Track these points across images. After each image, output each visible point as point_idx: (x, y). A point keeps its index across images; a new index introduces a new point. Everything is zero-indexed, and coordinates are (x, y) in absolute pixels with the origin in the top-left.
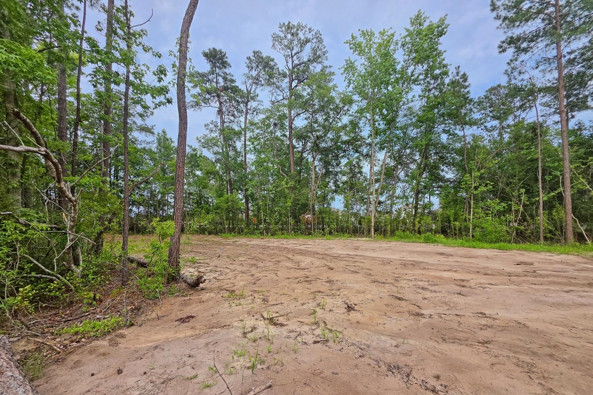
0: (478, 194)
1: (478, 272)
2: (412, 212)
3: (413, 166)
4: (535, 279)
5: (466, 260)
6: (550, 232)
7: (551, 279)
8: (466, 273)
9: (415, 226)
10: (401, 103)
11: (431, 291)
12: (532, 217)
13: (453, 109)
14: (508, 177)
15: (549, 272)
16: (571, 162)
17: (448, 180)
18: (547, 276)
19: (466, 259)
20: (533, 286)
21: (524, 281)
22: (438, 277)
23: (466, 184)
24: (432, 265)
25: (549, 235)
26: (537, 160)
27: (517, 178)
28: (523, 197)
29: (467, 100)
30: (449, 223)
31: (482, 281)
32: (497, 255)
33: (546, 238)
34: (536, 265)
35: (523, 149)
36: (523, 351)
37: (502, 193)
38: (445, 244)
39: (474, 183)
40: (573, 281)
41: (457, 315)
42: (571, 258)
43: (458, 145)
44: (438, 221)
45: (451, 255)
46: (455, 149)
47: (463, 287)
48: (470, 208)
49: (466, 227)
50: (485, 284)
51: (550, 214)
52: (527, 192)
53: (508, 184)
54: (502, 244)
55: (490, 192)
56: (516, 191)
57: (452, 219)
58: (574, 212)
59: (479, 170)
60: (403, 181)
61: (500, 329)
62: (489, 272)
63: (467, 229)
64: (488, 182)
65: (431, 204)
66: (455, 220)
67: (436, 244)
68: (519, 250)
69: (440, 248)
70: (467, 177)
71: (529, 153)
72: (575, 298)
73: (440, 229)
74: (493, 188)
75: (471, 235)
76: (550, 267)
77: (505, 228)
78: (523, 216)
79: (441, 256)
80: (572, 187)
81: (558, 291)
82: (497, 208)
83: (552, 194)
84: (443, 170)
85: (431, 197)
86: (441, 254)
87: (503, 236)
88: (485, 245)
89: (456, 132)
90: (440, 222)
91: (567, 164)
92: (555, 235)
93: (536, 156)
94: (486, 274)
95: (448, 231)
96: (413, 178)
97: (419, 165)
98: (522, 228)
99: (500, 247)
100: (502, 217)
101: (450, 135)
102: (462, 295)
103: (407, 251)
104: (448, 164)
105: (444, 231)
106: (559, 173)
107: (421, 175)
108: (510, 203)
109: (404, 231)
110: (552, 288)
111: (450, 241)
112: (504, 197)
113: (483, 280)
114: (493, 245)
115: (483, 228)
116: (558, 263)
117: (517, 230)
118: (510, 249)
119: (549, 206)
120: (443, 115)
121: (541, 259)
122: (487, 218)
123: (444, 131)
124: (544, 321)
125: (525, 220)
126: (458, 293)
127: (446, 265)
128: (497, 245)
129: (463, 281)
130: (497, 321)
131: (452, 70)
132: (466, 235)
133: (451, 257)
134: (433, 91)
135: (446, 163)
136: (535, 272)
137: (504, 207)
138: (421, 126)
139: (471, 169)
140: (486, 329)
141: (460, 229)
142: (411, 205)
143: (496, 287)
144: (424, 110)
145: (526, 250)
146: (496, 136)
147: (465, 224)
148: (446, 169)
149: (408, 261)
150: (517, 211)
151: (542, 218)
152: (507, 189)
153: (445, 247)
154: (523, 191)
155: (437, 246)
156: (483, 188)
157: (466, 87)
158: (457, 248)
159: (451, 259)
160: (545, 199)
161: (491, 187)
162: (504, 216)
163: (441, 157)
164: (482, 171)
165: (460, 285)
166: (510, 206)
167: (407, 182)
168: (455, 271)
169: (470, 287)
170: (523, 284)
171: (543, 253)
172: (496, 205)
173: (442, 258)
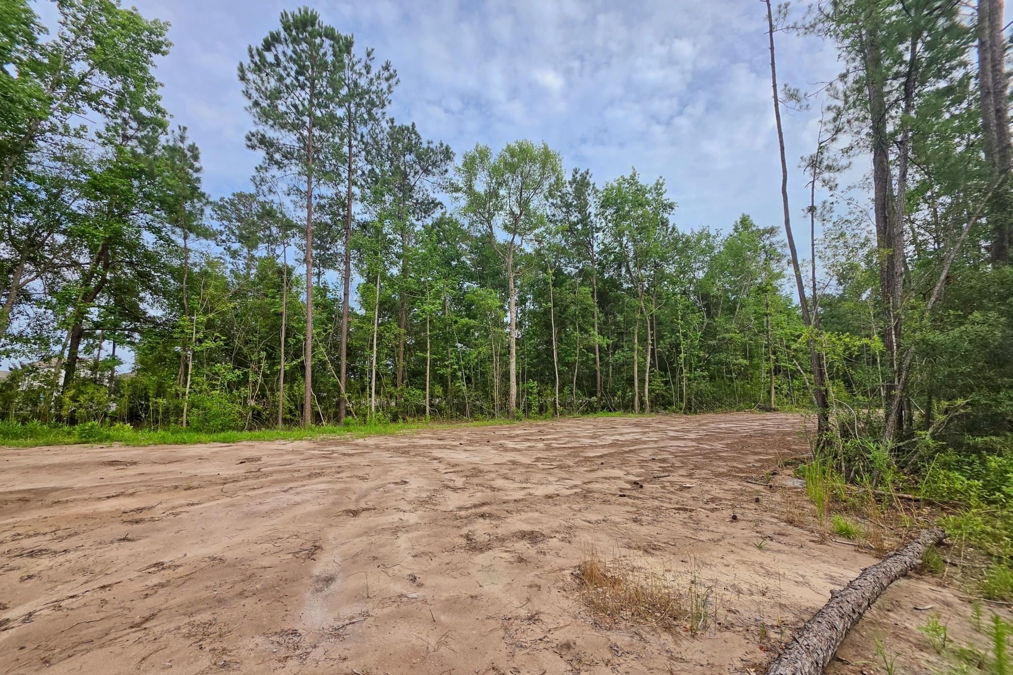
0: (202, 351)
1: (176, 487)
2: (57, 375)
3: (72, 275)
4: (257, 481)
5: (162, 468)
6: (291, 412)
7: (275, 477)
8: (153, 493)
9: (61, 407)
10: (46, 125)
11: (55, 552)
12: (272, 390)
13: (169, 196)
14: (247, 332)
15: (275, 468)
16: (315, 327)
17: (152, 320)
18: (272, 473)
19: (162, 466)
20: (250, 493)
21: (241, 488)
22: (86, 517)
23: (183, 332)
24: (83, 490)
25: (288, 416)
26: (281, 314)
27: (258, 336)
28: (263, 364)
29: (195, 193)
30: (147, 400)
31: (177, 503)
32: (216, 452)
33: (285, 421)
34: (265, 459)
35: (267, 296)
36: (204, 606)
37: (237, 354)
38: (128, 442)
39: (197, 332)
40: (296, 475)
41: (103, 587)
42: (304, 444)
43: (176, 263)
44: (122, 396)
45: (135, 463)
46: (169, 267)
47: (137, 522)
48: (186, 374)
49: (177, 407)
50: (181, 506)
51: (291, 388)
52: (269, 357)
53: (246, 343)
54: (230, 433)
55: (222, 350)
56: (256, 354)
57: (151, 393)
58: (313, 387)
59: (205, 313)
60: (39, 303)
61: (180, 581)
62: (195, 484)
63: (179, 412)
64: (218, 334)
65: (114, 360)
66: (158, 395)
67: (107, 443)
68: (250, 439)
69: (116, 452)
70: (184, 321)
71: (273, 304)
72: (291, 497)
73: (125, 411)
74: (225, 345)
75: (185, 422)
76: (278, 460)
77: (238, 408)
78: (262, 389)
79: (112, 468)
80: (313, 357)
81: (277, 492)
82: (229, 377)
83: (295, 363)
84: (142, 300)
85: (118, 348)
86: (112, 463)
87: (234, 420)
88: (203, 437)
89: (173, 237)
90: (125, 400)
91: (310, 326)
92: (295, 415)
93: (280, 310)
94: (189, 488)
95: (143, 416)
96: (65, 300)
97: (87, 278)
98: (260, 407)
99: (225, 438)
100: (235, 392)
101: (161, 238)
102: (129, 540)
103: (16, 468)
104: (155, 291)
105: (134, 417)
106: (302, 337)
107: (89, 297)
108: (246, 370)
109: (24, 420)
110: (272, 490)
111: (144, 434)
112: (241, 362)
113: (180, 498)
114: (214, 436)
115: (204, 409)
116: (288, 452)
117: (254, 409)
118: (239, 440)
119: (291, 378)
120: (147, 196)
121: (272, 450)
122: (213, 392)
123: (150, 228)
124: (249, 543)
125: (264, 396)
126: (121, 540)
127: (114, 486)
128: (222, 435)
129: (140, 510)
130: (181, 569)
131: (173, 126)
132: (176, 422)
133: (134, 466)
134: (133, 143)
135: (150, 288)
136: (259, 470)
137: (238, 376)
138: (101, 199)
139: (192, 307)
140: (156, 592)
141: (166, 411)
142: (54, 361)
143: (199, 506)
144: (109, 169)
145: (258, 439)
146: (241, 267)
147: (176, 402)
148: (148, 297)
149: (11, 493)
150: (255, 383)
151: (282, 396)
152: (245, 350)
153: (127, 448)
154: (263, 354)
155: (111, 446)
156: (209, 344)
157: (198, 170)
158: (153, 447)
159: (132, 471)
160: (287, 368)
161: (222, 343)
162: (238, 389)
163: (141, 275)
164: (211, 316)
165: (131, 522)
166: (246, 374)
167: (49, 306)
168: (132, 494)
169: (152, 520)
170: (239, 493)
171: (277, 442)
172: (226, 371)
173: (110, 473)
